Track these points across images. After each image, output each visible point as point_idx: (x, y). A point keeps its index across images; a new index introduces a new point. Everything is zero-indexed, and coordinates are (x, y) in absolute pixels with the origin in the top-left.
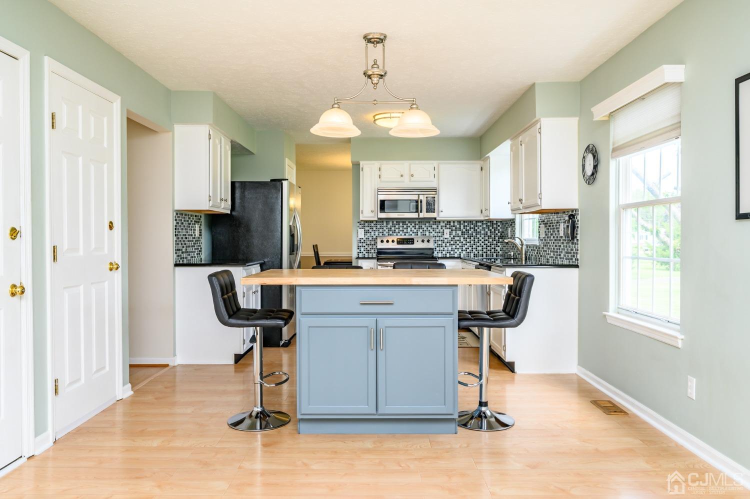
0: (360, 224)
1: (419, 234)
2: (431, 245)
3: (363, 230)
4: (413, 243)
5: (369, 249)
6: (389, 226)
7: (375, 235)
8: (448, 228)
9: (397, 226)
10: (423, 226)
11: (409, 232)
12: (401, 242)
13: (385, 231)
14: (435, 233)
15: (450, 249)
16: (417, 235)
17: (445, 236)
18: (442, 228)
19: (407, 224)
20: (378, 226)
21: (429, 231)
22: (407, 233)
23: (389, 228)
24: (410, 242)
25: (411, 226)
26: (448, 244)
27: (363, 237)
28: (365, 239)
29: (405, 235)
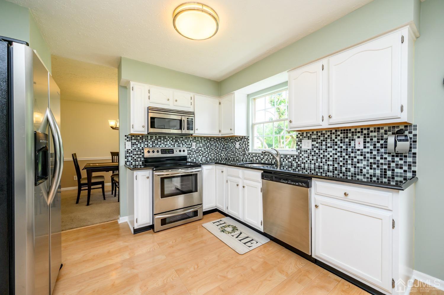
0: (128, 138)
2: (185, 154)
3: (130, 142)
4: (173, 153)
5: (135, 158)
6: (153, 140)
7: (141, 146)
8: (194, 142)
9: (159, 140)
10: (178, 140)
11: (169, 145)
12: (164, 151)
13: (149, 143)
14: (187, 145)
15: (196, 156)
16: (174, 146)
17: (193, 147)
18: (190, 142)
19: (167, 138)
20: (144, 140)
21: (183, 143)
22: (167, 145)
23: (153, 141)
24: (170, 151)
25: (170, 140)
26: (194, 153)
27: (130, 148)
28: (132, 150)
29: (165, 146)
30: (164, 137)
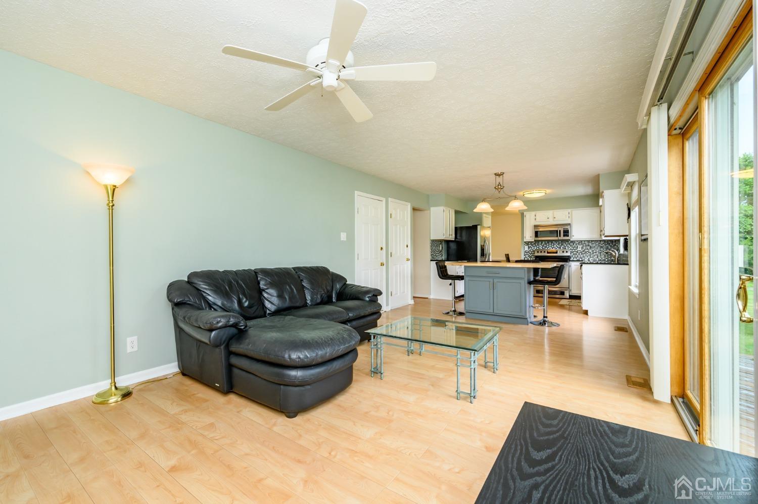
0: (526, 243)
1: (562, 248)
2: (568, 254)
3: (527, 246)
5: (531, 256)
6: (542, 244)
7: (534, 249)
8: (580, 245)
9: (548, 244)
10: (565, 244)
11: (555, 247)
12: (550, 252)
13: (540, 246)
14: (572, 247)
15: (582, 256)
16: (560, 249)
17: (579, 249)
18: (576, 245)
20: (536, 244)
21: (568, 246)
24: (555, 252)
25: (556, 244)
26: (580, 254)
27: (527, 250)
29: (553, 249)
30: (551, 242)
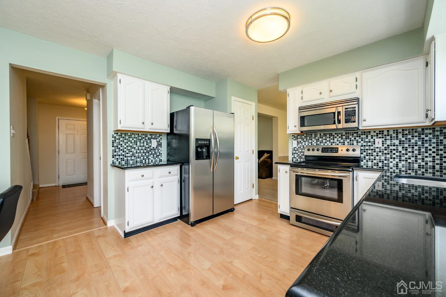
0: (294, 137)
1: (346, 143)
2: (357, 153)
3: (296, 141)
4: (337, 152)
5: (300, 155)
6: (317, 138)
7: (305, 144)
8: (380, 138)
9: (324, 138)
10: (350, 137)
11: (336, 142)
12: (324, 150)
13: (313, 141)
14: (364, 142)
15: (383, 158)
16: (344, 144)
17: (376, 145)
18: (372, 138)
19: (334, 135)
20: (308, 138)
21: (357, 140)
22: (334, 143)
23: (317, 139)
24: (334, 150)
25: (338, 137)
26: (380, 154)
27: (296, 146)
28: (297, 148)
29: (332, 144)
30: (330, 134)
